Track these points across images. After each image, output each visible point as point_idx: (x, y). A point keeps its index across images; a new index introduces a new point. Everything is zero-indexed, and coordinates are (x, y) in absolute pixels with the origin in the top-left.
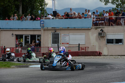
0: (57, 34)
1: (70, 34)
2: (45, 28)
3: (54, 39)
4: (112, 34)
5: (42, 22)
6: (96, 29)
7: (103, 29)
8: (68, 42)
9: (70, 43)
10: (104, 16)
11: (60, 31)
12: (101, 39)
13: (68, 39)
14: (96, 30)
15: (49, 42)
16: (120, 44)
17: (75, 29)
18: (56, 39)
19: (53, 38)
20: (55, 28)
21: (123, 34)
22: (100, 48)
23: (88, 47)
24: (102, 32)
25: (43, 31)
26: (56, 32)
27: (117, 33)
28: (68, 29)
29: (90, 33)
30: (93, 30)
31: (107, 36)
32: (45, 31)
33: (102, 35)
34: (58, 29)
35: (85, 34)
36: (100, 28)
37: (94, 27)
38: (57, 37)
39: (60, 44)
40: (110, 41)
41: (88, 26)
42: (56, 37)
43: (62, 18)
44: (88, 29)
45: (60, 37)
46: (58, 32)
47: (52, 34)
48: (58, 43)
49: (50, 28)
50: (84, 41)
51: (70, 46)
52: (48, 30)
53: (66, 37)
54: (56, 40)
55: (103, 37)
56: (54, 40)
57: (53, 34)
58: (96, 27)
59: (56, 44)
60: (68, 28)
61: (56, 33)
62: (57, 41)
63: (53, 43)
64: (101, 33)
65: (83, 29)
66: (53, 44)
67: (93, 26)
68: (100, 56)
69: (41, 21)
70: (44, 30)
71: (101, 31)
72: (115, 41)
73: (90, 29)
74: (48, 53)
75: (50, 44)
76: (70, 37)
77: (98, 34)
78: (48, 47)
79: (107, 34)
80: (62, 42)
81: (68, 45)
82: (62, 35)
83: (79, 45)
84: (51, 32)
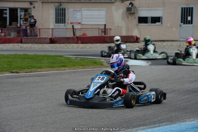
0: (63, 9)
1: (83, 9)
4: (147, 9)
6: (123, 1)
7: (133, 2)
8: (80, 21)
9: (83, 23)
11: (66, 4)
12: (129, 17)
13: (80, 16)
14: (123, 4)
15: (51, 20)
16: (157, 23)
17: (90, 2)
18: (60, 16)
19: (57, 15)
21: (162, 9)
22: (128, 30)
23: (111, 29)
24: (132, 6)
25: (41, 3)
26: (61, 5)
27: (153, 9)
28: (80, 1)
29: (113, 7)
30: (118, 4)
31: (139, 12)
32: (44, 4)
33: (132, 12)
34: (63, 1)
35: (105, 9)
38: (63, 13)
39: (68, 24)
40: (143, 20)
42: (60, 13)
44: (111, 2)
45: (68, 13)
46: (63, 6)
47: (54, 8)
48: (65, 23)
50: (104, 20)
51: (83, 27)
52: (48, 2)
53: (78, 14)
54: (60, 18)
55: (133, 14)
56: (58, 18)
57: (56, 8)
59: (60, 24)
61: (61, 7)
62: (63, 19)
63: (56, 23)
64: (131, 8)
66: (56, 24)
68: (138, 42)
70: (42, 2)
71: (130, 5)
72: (150, 20)
73: (113, 3)
74: (59, 38)
75: (52, 24)
76: (83, 14)
77: (125, 9)
78: (52, 29)
79: (139, 9)
80: (71, 21)
81: (80, 25)
82: (71, 10)
83: (105, 27)
84: (53, 5)
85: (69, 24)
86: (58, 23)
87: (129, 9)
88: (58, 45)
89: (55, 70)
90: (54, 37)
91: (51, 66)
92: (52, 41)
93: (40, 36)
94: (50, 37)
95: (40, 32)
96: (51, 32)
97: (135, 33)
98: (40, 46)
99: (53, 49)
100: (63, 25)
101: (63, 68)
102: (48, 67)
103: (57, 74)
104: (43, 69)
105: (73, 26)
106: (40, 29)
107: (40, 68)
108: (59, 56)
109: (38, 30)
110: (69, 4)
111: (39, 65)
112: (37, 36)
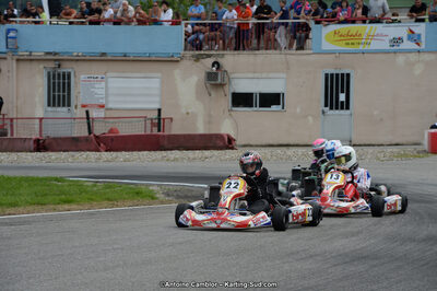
0: (64, 76)
1: (108, 74)
2: (22, 53)
3: (54, 91)
4: (250, 75)
5: (11, 34)
6: (197, 58)
7: (219, 60)
8: (103, 102)
9: (110, 106)
10: (224, 17)
11: (74, 65)
12: (213, 93)
13: (103, 92)
14: (198, 64)
15: (37, 99)
16: (274, 107)
17: (125, 59)
18: (59, 91)
19: (51, 88)
20: (56, 54)
21: (284, 75)
22: (209, 123)
23: (171, 119)
24: (217, 69)
25: (14, 62)
26: (59, 66)
27: (264, 75)
28: (103, 58)
29: (177, 72)
30: (186, 63)
31: (234, 82)
32: (22, 64)
33: (219, 81)
34: (65, 57)
35: (159, 75)
36: (209, 56)
37: (192, 52)
38: (64, 84)
39: (76, 107)
40: (242, 100)
41: (171, 51)
42: (59, 83)
43: (82, 23)
44: (172, 60)
45: (76, 83)
46: (66, 68)
47: (45, 74)
48: (69, 105)
49: (39, 54)
50: (158, 99)
51: (109, 114)
52: (31, 60)
53: (97, 86)
54: (59, 96)
55: (222, 85)
56: (54, 96)
57: (49, 73)
58: (197, 52)
59: (59, 109)
60: (104, 54)
61: (61, 71)
62: (64, 96)
63: (49, 105)
64: (216, 74)
65: (154, 58)
66: (50, 109)
67: (185, 49)
68: (232, 148)
69: (8, 31)
70: (18, 60)
71: (213, 66)
72: (257, 100)
73: (178, 61)
74: (54, 139)
75: (39, 108)
76: (110, 85)
77: (203, 75)
78: (41, 119)
79: (232, 76)
80: (82, 101)
81: (102, 110)
82: (82, 77)
83: (159, 115)
84: (41, 66)
85: (79, 106)
86: (54, 105)
87: (211, 77)
88: (53, 155)
89: (46, 211)
90: (44, 136)
91: (40, 202)
92: (41, 146)
93: (12, 134)
94: (35, 135)
95: (12, 126)
96: (37, 127)
97: (226, 128)
98: (14, 156)
99: (44, 164)
100: (65, 109)
101: (66, 206)
102: (31, 204)
103: (51, 219)
104: (20, 209)
105: (87, 112)
106: (12, 120)
107: (14, 205)
108: (56, 179)
109: (8, 122)
110: (79, 63)
111: (10, 199)
112: (6, 135)
